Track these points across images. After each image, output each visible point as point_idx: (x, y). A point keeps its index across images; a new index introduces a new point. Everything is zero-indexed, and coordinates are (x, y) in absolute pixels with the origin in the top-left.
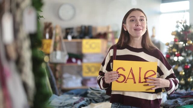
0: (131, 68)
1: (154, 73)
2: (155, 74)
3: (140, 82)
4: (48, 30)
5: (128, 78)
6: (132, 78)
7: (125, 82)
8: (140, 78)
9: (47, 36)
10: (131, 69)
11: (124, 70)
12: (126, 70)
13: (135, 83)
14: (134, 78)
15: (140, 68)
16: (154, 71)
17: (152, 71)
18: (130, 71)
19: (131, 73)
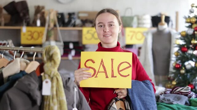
0: (102, 59)
1: (128, 65)
2: (130, 66)
3: (113, 76)
4: (39, 15)
5: (98, 72)
6: (104, 71)
7: (95, 76)
8: (113, 71)
9: (39, 23)
10: (102, 61)
11: (94, 62)
12: (95, 62)
13: (107, 77)
14: (105, 72)
15: (112, 60)
16: (128, 63)
17: (126, 62)
18: (101, 63)
19: (101, 65)
